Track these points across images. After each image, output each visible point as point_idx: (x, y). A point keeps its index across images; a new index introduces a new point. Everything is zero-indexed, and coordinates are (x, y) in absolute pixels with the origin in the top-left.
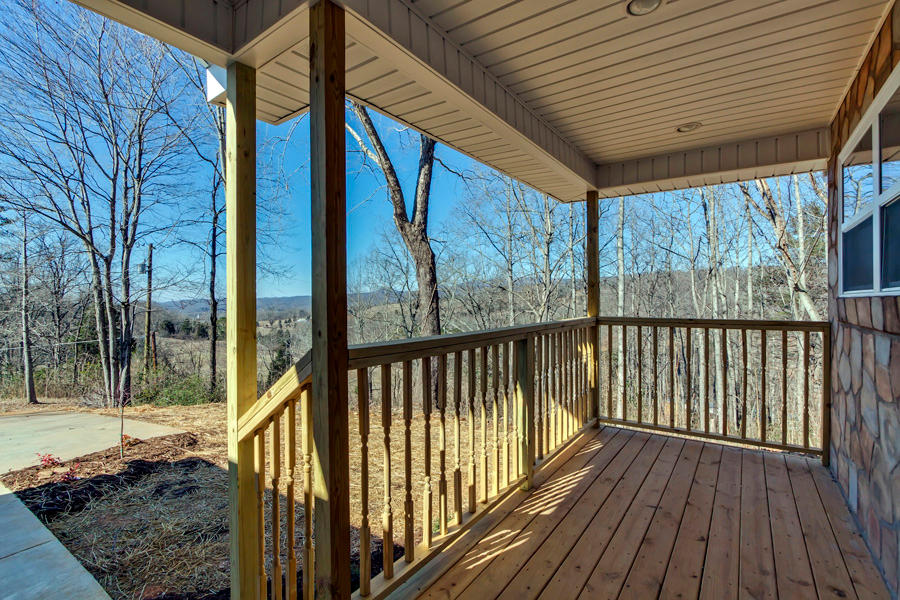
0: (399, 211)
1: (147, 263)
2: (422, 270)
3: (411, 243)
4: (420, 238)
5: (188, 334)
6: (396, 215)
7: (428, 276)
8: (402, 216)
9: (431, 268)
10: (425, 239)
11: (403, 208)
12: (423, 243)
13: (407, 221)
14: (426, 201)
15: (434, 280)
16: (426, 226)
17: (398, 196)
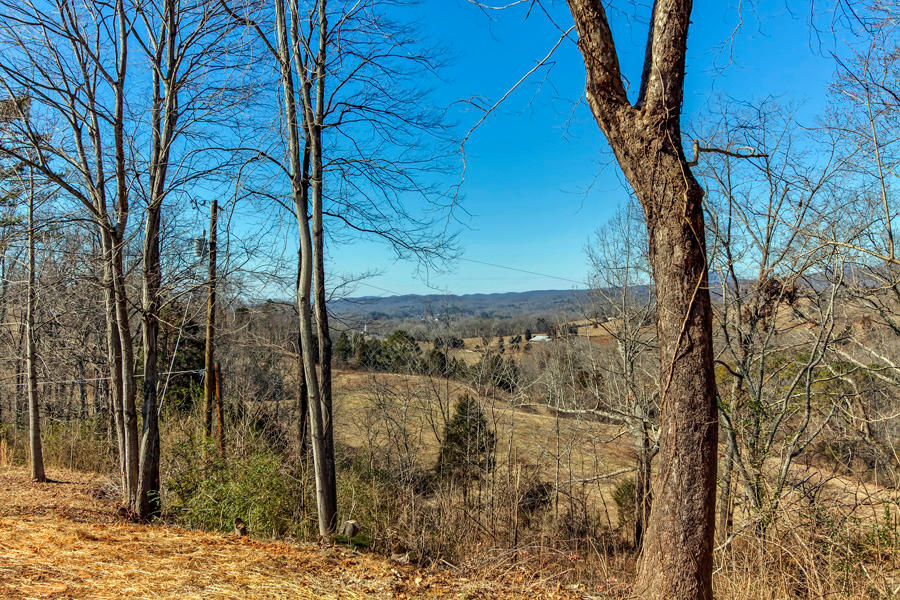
0: (600, 76)
1: (208, 237)
2: (661, 235)
3: (635, 160)
4: (657, 144)
5: (345, 359)
6: (591, 88)
7: (678, 252)
8: (610, 89)
9: (686, 228)
10: (672, 144)
11: (612, 67)
12: (668, 160)
13: (623, 100)
14: (679, 42)
15: (696, 262)
16: (676, 112)
17: (596, 36)
